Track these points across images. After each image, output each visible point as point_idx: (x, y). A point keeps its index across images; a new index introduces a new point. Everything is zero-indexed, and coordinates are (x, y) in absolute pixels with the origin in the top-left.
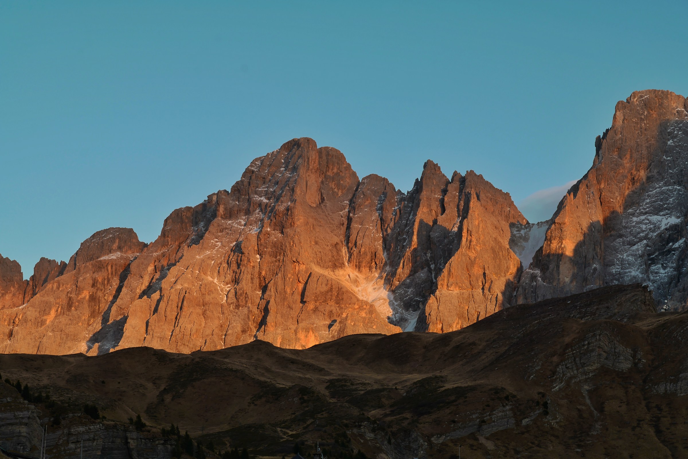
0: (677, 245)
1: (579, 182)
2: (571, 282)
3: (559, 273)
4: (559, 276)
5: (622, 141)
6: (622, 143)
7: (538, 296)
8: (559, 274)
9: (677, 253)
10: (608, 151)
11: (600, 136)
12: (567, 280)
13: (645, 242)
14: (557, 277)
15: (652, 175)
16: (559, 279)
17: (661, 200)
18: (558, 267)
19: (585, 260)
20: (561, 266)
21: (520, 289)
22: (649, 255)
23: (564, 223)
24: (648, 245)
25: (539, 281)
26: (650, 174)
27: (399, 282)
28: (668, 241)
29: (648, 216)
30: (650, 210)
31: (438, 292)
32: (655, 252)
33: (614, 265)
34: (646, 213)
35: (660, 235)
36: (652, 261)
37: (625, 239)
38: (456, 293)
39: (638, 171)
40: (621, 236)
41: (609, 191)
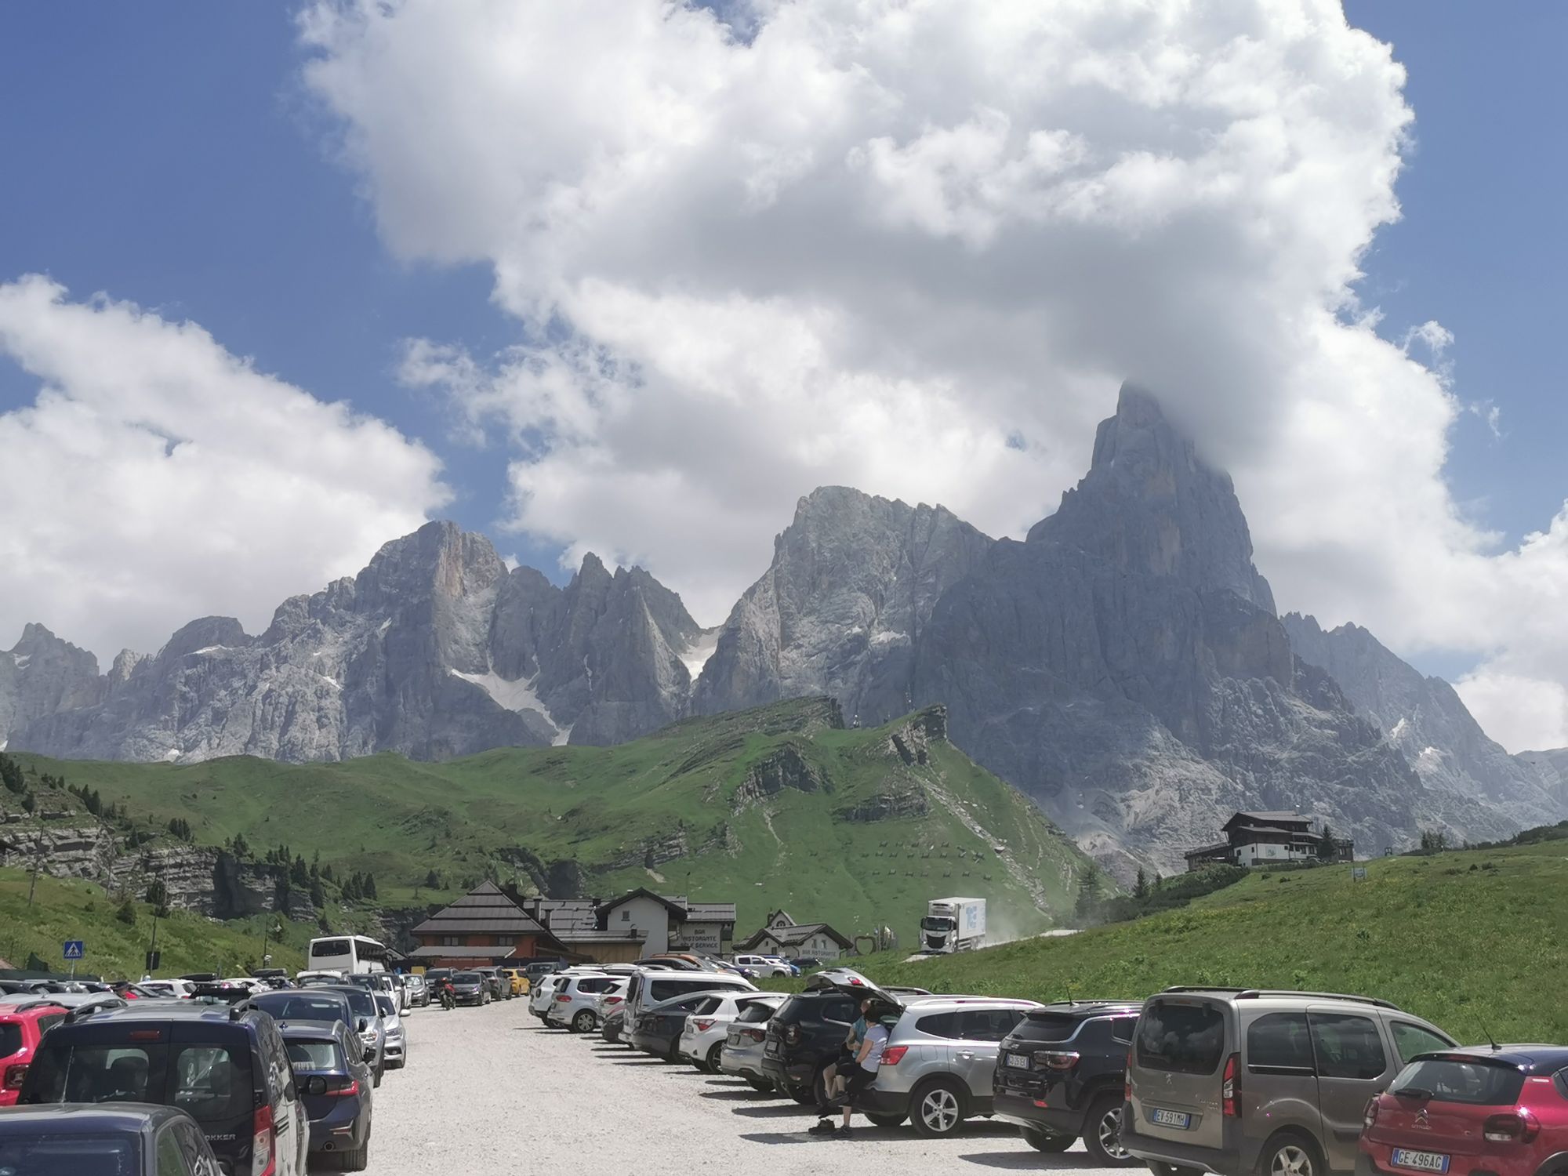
0: (859, 658)
1: (756, 584)
2: (744, 695)
4: (731, 689)
5: (803, 540)
6: (803, 543)
7: (708, 708)
8: (731, 686)
9: (858, 667)
10: (788, 551)
11: (779, 535)
12: (740, 693)
13: (824, 653)
14: (729, 690)
15: (835, 580)
16: (731, 692)
17: (844, 608)
18: (730, 678)
20: (733, 677)
21: (687, 701)
22: (829, 668)
23: (739, 629)
24: (828, 657)
25: (709, 694)
26: (832, 579)
27: (551, 690)
28: (850, 653)
29: (829, 625)
30: (832, 618)
31: (595, 704)
32: (836, 665)
33: (790, 677)
34: (827, 622)
35: (841, 646)
36: (832, 675)
37: (804, 649)
38: (615, 704)
39: (820, 574)
40: (799, 646)
41: (788, 596)
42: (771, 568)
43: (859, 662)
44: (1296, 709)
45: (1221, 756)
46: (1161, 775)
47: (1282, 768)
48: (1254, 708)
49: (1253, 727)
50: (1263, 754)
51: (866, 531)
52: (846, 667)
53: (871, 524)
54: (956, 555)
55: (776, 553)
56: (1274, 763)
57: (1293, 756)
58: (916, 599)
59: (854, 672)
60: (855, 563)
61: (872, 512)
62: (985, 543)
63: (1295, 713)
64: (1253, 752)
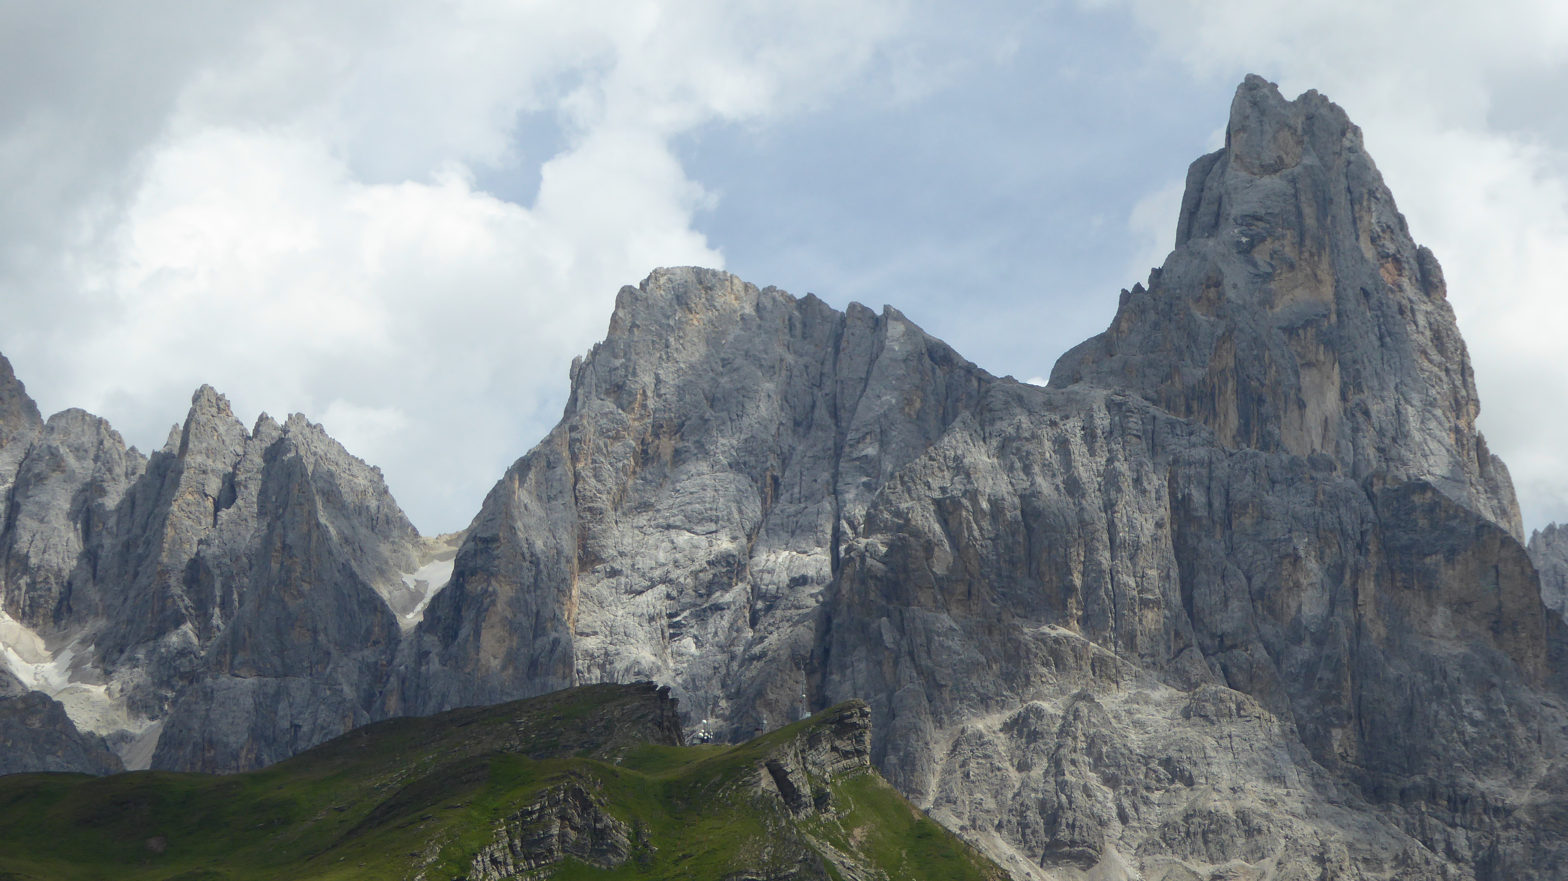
0: (728, 597)
2: (504, 668)
3: (478, 647)
4: (478, 655)
5: (627, 370)
6: (626, 376)
7: (430, 696)
8: (478, 649)
10: (597, 391)
11: (579, 358)
12: (495, 664)
13: (663, 588)
14: (475, 656)
15: (685, 447)
16: (478, 660)
17: (702, 501)
18: (477, 633)
19: (536, 622)
20: (483, 632)
21: (392, 679)
22: (670, 616)
23: (495, 539)
24: (669, 597)
25: (435, 665)
26: (680, 445)
27: (122, 651)
28: (711, 587)
29: (673, 533)
30: (678, 520)
31: (209, 680)
32: (683, 610)
33: (595, 633)
34: (669, 527)
35: (695, 574)
36: (676, 630)
37: (623, 580)
38: (249, 681)
39: (657, 436)
40: (614, 573)
41: (595, 476)
42: (564, 421)
43: (728, 605)
44: (1548, 711)
45: (1404, 796)
46: (1289, 833)
47: (1519, 823)
48: (1467, 710)
49: (1465, 744)
50: (1483, 795)
51: (747, 355)
52: (701, 616)
53: (757, 340)
54: (918, 405)
55: (574, 392)
56: (1504, 812)
57: (1541, 801)
58: (840, 486)
59: (721, 623)
60: (724, 415)
61: (761, 318)
62: (975, 383)
63: (1546, 719)
64: (1465, 791)
